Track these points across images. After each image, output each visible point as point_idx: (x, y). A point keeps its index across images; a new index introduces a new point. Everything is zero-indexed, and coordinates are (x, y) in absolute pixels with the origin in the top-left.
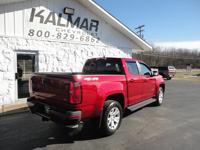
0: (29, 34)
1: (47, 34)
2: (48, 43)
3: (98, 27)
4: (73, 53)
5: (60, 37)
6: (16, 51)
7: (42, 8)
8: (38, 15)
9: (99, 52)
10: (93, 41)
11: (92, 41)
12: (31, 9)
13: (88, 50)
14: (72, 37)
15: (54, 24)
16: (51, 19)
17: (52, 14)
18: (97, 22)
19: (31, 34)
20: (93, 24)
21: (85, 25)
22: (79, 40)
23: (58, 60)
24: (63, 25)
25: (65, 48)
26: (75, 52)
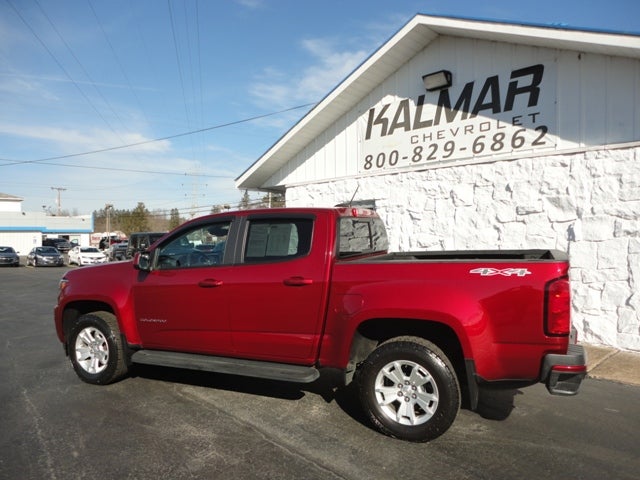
1: (394, 156)
2: (392, 178)
3: (539, 86)
4: (448, 195)
5: (420, 157)
7: (388, 99)
8: (379, 120)
9: (536, 178)
10: (518, 142)
11: (514, 146)
12: (368, 112)
14: (450, 148)
15: (408, 129)
16: (401, 119)
17: (404, 105)
19: (368, 166)
20: (519, 86)
21: (488, 99)
22: (469, 152)
23: (412, 218)
24: (428, 124)
25: (427, 185)
26: (452, 192)
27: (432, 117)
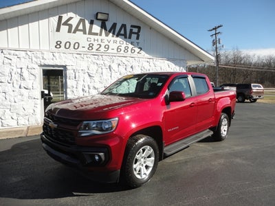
0: (56, 47)
1: (77, 45)
2: (77, 56)
3: (140, 33)
4: (108, 67)
5: (92, 48)
6: (41, 66)
7: (71, 14)
8: (66, 23)
9: (140, 65)
10: (133, 51)
11: (131, 52)
12: (58, 17)
13: (126, 63)
14: (107, 47)
15: (85, 33)
16: (81, 27)
17: (82, 21)
18: (139, 28)
19: (58, 46)
20: (133, 31)
21: (122, 32)
22: (115, 51)
23: (90, 76)
24: (96, 34)
25: (98, 62)
26: (110, 66)
27: (99, 32)
